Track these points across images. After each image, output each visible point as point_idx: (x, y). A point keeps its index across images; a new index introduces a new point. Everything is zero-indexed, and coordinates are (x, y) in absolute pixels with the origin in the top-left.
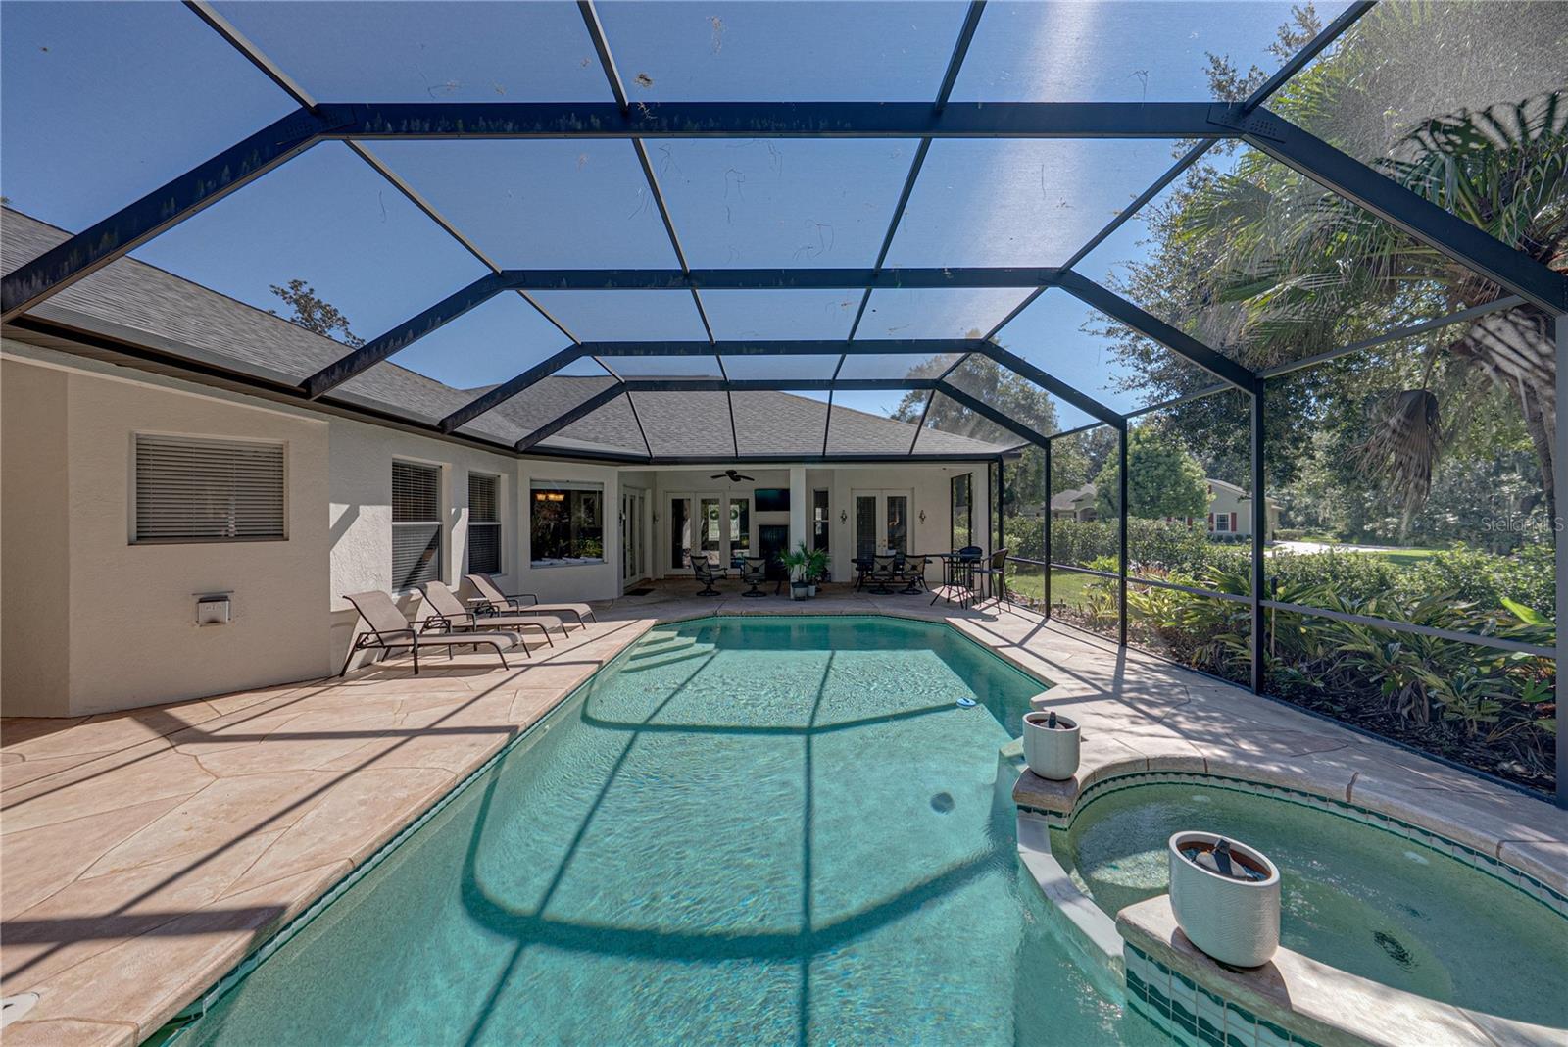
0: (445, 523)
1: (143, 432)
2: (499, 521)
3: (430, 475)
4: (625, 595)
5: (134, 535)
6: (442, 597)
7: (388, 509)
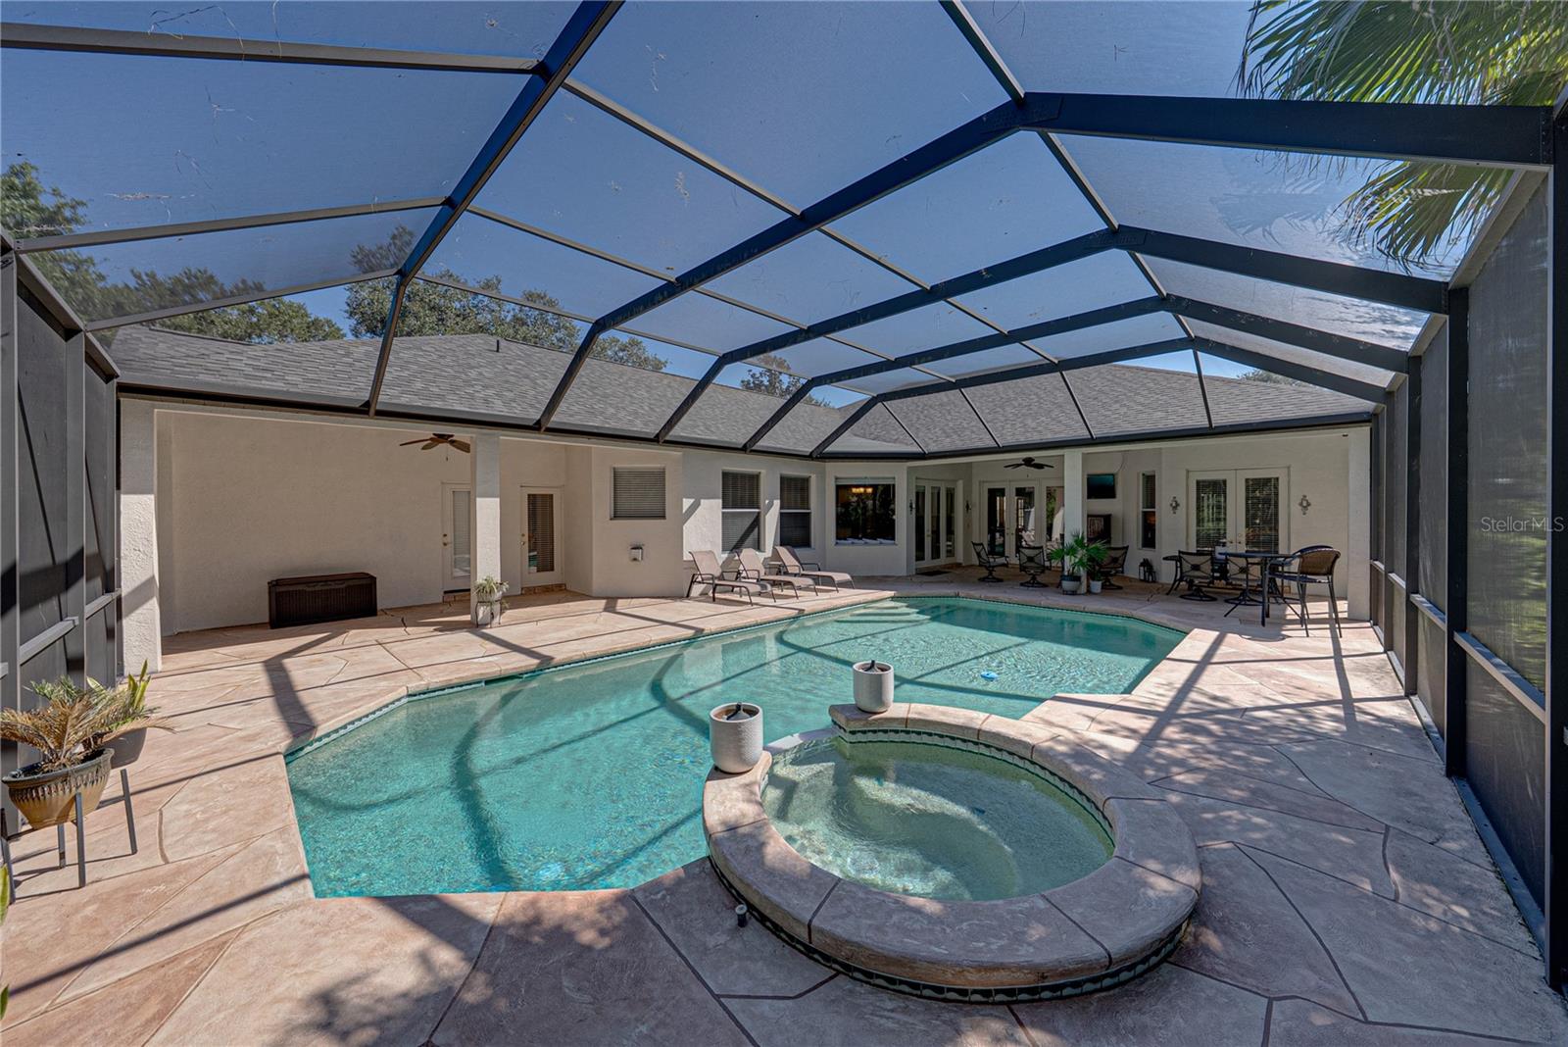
0: (762, 510)
1: (616, 466)
2: (808, 509)
3: (754, 479)
4: (917, 574)
5: (612, 515)
6: (752, 560)
7: (720, 502)
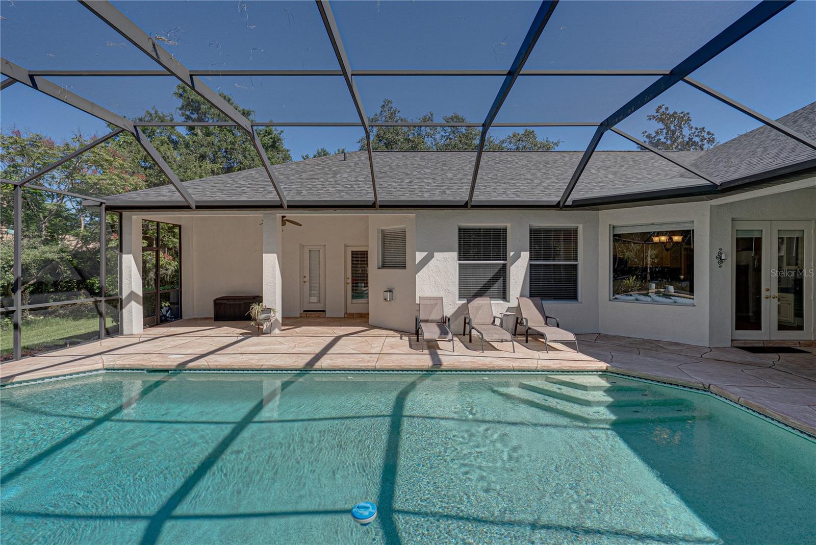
0: (507, 262)
3: (500, 233)
5: (380, 265)
7: (455, 255)
